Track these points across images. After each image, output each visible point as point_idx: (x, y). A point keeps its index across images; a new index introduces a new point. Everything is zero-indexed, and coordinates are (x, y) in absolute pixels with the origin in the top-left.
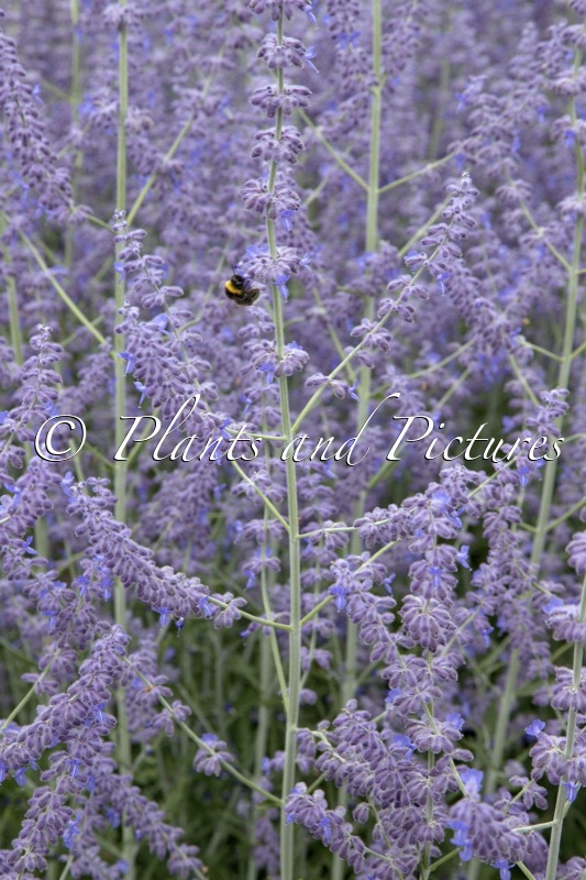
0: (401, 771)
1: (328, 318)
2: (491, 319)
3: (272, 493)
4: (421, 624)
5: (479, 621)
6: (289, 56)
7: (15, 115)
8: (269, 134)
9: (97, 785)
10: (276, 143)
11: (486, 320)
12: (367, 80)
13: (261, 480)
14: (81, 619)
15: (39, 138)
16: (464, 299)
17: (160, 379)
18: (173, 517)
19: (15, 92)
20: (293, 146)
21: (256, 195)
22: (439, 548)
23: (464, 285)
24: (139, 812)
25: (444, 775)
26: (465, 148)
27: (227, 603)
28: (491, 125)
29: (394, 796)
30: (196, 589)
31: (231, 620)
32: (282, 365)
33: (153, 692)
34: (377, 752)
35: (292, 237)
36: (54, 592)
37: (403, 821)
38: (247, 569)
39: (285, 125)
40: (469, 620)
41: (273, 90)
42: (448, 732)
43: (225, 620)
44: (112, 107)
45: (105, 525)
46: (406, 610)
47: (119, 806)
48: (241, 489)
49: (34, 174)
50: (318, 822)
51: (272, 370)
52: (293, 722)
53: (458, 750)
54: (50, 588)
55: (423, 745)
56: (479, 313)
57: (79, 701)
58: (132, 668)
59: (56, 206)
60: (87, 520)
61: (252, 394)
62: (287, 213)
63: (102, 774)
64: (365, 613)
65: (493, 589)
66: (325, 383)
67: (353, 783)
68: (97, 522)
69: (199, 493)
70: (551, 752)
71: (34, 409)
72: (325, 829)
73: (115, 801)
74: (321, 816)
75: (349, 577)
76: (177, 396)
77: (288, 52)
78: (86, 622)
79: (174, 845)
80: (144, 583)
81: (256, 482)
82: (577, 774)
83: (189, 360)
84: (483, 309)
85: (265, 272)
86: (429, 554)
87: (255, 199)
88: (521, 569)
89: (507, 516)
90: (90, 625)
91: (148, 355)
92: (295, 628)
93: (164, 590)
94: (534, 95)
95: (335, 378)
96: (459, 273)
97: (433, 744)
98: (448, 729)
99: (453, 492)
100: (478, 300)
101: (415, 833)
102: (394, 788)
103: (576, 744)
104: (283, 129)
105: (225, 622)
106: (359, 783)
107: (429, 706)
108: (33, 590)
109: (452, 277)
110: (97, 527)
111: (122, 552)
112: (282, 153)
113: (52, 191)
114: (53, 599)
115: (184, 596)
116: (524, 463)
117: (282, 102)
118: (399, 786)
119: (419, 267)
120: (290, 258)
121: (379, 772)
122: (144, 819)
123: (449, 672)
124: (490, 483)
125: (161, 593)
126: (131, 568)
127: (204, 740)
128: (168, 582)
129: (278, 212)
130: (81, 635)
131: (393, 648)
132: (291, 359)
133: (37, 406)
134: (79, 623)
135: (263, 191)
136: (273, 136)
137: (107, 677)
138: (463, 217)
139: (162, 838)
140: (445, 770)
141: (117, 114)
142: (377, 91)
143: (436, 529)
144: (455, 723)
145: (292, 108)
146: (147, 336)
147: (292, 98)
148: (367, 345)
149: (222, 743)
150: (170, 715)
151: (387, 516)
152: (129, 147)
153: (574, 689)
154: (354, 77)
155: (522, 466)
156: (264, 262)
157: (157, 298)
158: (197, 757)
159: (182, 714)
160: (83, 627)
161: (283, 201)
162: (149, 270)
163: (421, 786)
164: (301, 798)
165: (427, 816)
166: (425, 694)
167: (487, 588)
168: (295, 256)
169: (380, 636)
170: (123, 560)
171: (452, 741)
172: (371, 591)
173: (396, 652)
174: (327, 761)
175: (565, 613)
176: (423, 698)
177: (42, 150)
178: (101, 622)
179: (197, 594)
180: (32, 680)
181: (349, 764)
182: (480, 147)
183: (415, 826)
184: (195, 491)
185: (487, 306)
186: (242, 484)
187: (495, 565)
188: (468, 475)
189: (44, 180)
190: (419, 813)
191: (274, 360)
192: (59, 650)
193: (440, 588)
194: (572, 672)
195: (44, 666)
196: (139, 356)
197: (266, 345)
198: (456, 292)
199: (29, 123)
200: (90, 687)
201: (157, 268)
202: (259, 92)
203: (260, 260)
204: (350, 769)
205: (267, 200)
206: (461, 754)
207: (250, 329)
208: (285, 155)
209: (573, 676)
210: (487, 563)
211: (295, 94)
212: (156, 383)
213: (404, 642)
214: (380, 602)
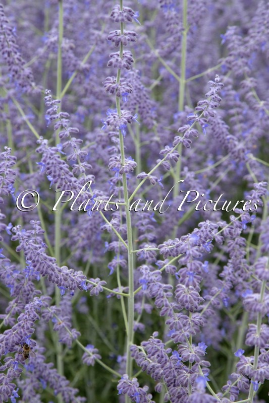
0: (176, 369)
1: (160, 142)
2: (235, 145)
3: (123, 229)
4: (185, 299)
5: (222, 294)
6: (126, 16)
7: (4, 41)
8: (117, 54)
9: (35, 368)
10: (120, 59)
11: (233, 146)
12: (179, 28)
13: (115, 223)
14: (26, 289)
15: (16, 53)
16: (221, 136)
17: (59, 175)
18: (81, 237)
19: (3, 31)
20: (128, 61)
21: (111, 84)
22: (193, 262)
23: (222, 129)
24: (57, 382)
25: (195, 373)
26: (227, 62)
27: (97, 283)
28: (238, 51)
29: (173, 381)
30: (79, 277)
31: (98, 292)
32: (124, 168)
33: (61, 325)
34: (164, 359)
35: (140, 103)
36: (14, 275)
37: (177, 393)
38: (110, 265)
39: (125, 50)
40: (217, 294)
41: (118, 33)
42: (198, 352)
43: (95, 292)
44: (56, 38)
45: (31, 247)
46: (177, 291)
47: (47, 378)
48: (105, 228)
49: (14, 71)
50: (133, 394)
51: (118, 171)
52: (130, 340)
53: (203, 361)
54: (11, 274)
55: (185, 358)
56: (229, 143)
57: (18, 333)
58: (52, 313)
59: (25, 86)
60: (21, 244)
61: (113, 180)
62: (125, 94)
63: (38, 363)
64: (157, 292)
65: (229, 278)
66: (146, 177)
67: (154, 374)
68: (27, 245)
69: (93, 226)
70: (246, 365)
71: (3, 187)
72: (137, 397)
73: (44, 376)
74: (135, 391)
75: (150, 274)
76: (69, 183)
77: (125, 14)
78: (29, 291)
79: (73, 397)
80: (52, 274)
81: (113, 225)
82: (259, 377)
83: (81, 164)
84: (231, 141)
85: (115, 123)
86: (189, 265)
87: (110, 87)
88: (246, 268)
89: (239, 242)
90: (31, 292)
91: (53, 163)
92: (131, 296)
93: (62, 278)
94: (260, 37)
95: (151, 175)
96: (219, 124)
97: (190, 358)
98: (198, 350)
99: (205, 234)
100: (229, 137)
101: (182, 400)
102: (172, 377)
103: (259, 362)
104: (124, 52)
105: (95, 293)
106: (158, 373)
107: (189, 339)
108: (3, 275)
109: (215, 125)
110: (27, 247)
111: (40, 259)
112: (123, 64)
113: (23, 79)
114: (13, 279)
115: (73, 280)
116: (245, 218)
117: (122, 39)
118: (174, 376)
119: (194, 121)
120: (127, 116)
121: (165, 369)
122: (58, 385)
123: (200, 322)
124: (228, 227)
125: (61, 279)
126: (45, 267)
127: (88, 348)
128: (64, 274)
129: (121, 94)
130: (26, 297)
131: (171, 310)
132: (128, 166)
133: (4, 186)
134: (25, 291)
135: (114, 83)
136: (119, 55)
137: (31, 322)
138: (216, 97)
139: (68, 394)
140: (196, 370)
141: (58, 41)
142: (185, 33)
143: (191, 253)
144: (202, 347)
145: (127, 42)
146: (52, 154)
147: (127, 37)
148: (167, 159)
149: (96, 350)
150: (70, 336)
151: (174, 244)
152: (64, 58)
153: (257, 336)
154: (172, 26)
155: (244, 220)
156: (114, 117)
157: (66, 133)
158: (84, 356)
159: (76, 335)
160: (27, 292)
161: (123, 88)
162: (62, 120)
163: (185, 378)
164: (125, 382)
165: (189, 392)
166: (186, 333)
167: (227, 278)
168: (130, 115)
169: (165, 304)
170: (41, 264)
171: (200, 356)
172: (160, 282)
173: (172, 312)
174: (143, 362)
175: (253, 298)
176: (186, 335)
177: (18, 59)
178: (37, 291)
179: (80, 280)
180: (3, 318)
181: (153, 364)
182: (233, 61)
183: (183, 396)
184: (91, 225)
185: (233, 139)
186: (105, 225)
187: (231, 267)
188: (212, 225)
189: (19, 73)
190: (184, 390)
191: (120, 166)
192: (16, 304)
193: (193, 281)
194: (256, 326)
195: (9, 312)
196: (48, 164)
197: (116, 158)
198: (217, 133)
199: (11, 45)
200: (23, 327)
201: (66, 118)
202: (111, 33)
203: (113, 116)
204: (153, 366)
205: (116, 87)
206: (204, 363)
207: (113, 149)
208: (124, 65)
209: (257, 329)
210: (227, 266)
211: (129, 35)
212: (57, 177)
213: (176, 307)
214: (165, 287)
